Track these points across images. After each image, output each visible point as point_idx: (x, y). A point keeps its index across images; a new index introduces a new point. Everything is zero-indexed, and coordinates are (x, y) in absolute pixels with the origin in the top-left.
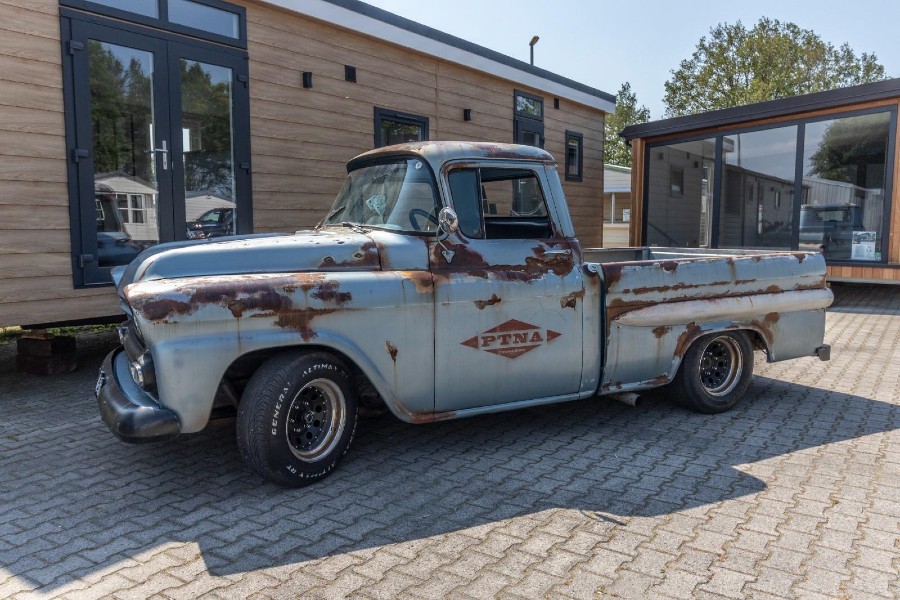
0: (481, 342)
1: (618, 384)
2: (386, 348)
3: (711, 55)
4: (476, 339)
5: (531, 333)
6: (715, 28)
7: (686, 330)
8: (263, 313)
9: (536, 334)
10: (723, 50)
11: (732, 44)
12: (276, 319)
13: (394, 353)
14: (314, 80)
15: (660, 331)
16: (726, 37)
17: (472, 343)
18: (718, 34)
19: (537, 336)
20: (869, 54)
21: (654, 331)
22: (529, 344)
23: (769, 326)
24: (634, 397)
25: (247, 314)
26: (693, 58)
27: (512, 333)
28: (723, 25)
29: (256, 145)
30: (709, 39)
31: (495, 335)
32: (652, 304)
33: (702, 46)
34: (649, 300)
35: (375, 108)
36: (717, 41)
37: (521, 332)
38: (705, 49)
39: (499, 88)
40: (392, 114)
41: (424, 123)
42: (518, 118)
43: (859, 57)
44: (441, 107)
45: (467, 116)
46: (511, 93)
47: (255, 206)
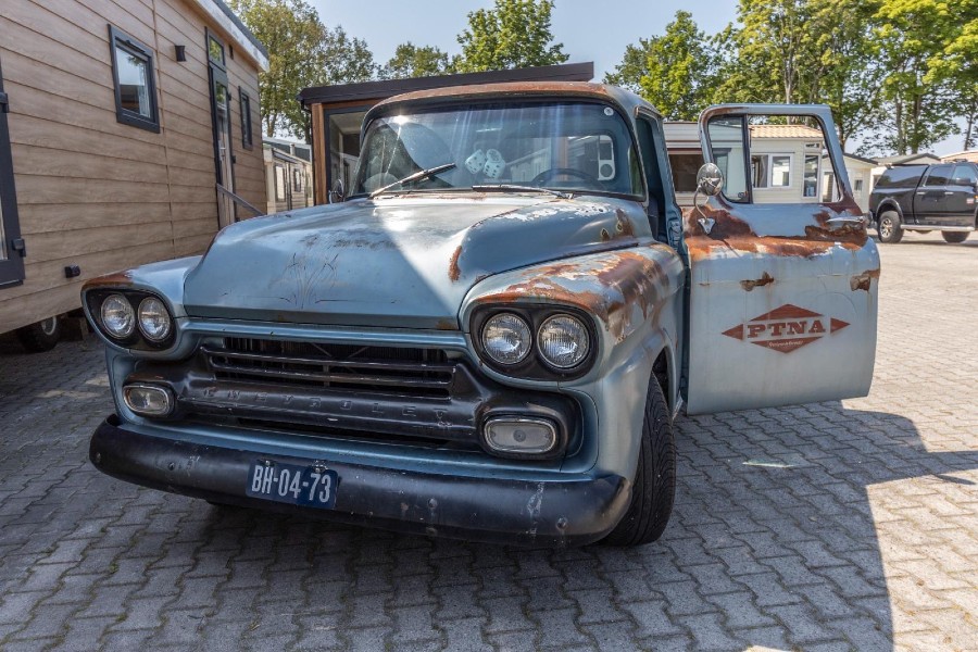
0: (747, 331)
4: (740, 328)
5: (810, 321)
8: (651, 309)
9: (818, 324)
17: (736, 332)
19: (818, 326)
22: (806, 335)
25: (648, 313)
27: (786, 321)
31: (765, 323)
35: (109, 27)
37: (798, 321)
39: (195, 22)
40: (124, 40)
41: (149, 57)
42: (213, 66)
43: (351, 41)
44: (160, 38)
45: (179, 54)
46: (203, 31)
47: (16, 168)
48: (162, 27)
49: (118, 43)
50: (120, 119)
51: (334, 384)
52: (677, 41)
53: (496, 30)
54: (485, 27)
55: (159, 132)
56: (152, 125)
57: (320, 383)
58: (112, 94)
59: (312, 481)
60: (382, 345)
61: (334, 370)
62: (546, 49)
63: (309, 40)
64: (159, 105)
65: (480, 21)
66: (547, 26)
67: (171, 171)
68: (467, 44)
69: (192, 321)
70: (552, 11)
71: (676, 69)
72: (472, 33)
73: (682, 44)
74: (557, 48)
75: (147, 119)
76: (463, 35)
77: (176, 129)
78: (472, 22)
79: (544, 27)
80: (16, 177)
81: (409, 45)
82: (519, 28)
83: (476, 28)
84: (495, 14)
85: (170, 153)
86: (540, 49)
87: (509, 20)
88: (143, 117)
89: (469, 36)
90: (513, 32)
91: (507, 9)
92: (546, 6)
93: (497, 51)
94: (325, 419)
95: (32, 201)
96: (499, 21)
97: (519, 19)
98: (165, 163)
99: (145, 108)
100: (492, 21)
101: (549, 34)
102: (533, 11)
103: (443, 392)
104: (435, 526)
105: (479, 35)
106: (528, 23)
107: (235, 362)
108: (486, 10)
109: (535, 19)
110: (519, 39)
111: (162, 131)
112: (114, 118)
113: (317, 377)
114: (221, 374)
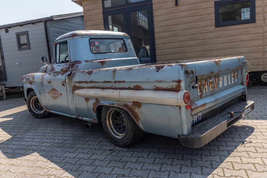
0: (49, 93)
1: (82, 117)
7: (95, 101)
15: (87, 99)
19: (58, 94)
21: (85, 99)
22: (57, 96)
23: (135, 109)
32: (84, 88)
34: (83, 86)
35: (215, 2)
37: (55, 92)
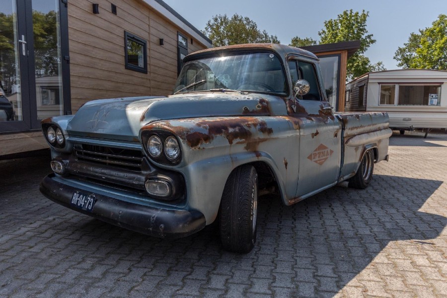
0: (313, 156)
1: (344, 176)
2: (284, 161)
3: (212, 28)
6: (215, 16)
7: (362, 148)
8: (241, 141)
10: (218, 27)
11: (222, 25)
12: (245, 145)
13: (286, 164)
14: (100, 10)
15: (357, 149)
16: (220, 22)
17: (310, 157)
18: (216, 20)
19: (327, 153)
20: (274, 36)
21: (355, 149)
22: (325, 157)
23: (379, 146)
24: (347, 183)
25: (235, 141)
26: (205, 30)
28: (219, 15)
29: (72, 46)
30: (212, 22)
31: (316, 152)
32: (354, 135)
33: (209, 24)
35: (125, 31)
36: (216, 23)
37: (323, 151)
38: (211, 26)
39: (172, 29)
40: (132, 37)
41: (145, 44)
42: (179, 47)
43: (270, 37)
44: (151, 36)
45: (161, 42)
46: (176, 33)
47: (72, 84)
48: (153, 31)
49: (129, 38)
50: (127, 68)
51: (110, 164)
52: (438, 29)
53: (338, 29)
54: (332, 27)
55: (147, 73)
56: (144, 71)
57: (105, 163)
58: (124, 58)
59: (88, 200)
60: (131, 149)
61: (110, 158)
62: (363, 37)
63: (252, 37)
64: (148, 62)
65: (330, 25)
66: (364, 26)
67: (152, 89)
68: (323, 36)
69: (70, 137)
70: (367, 18)
71: (436, 44)
72: (326, 31)
73: (440, 31)
74: (369, 37)
75: (142, 68)
76: (321, 32)
77: (157, 72)
78: (326, 25)
79: (363, 26)
80: (71, 88)
81: (297, 38)
82: (349, 27)
83: (328, 28)
84: (338, 21)
85: (152, 82)
86: (360, 36)
87: (345, 23)
88: (140, 67)
89: (324, 32)
90: (346, 29)
91: (344, 18)
92: (364, 17)
93: (337, 38)
94: (101, 177)
95: (79, 98)
96: (340, 24)
97: (350, 23)
98: (149, 86)
99: (141, 64)
100: (336, 24)
101: (365, 29)
102: (357, 19)
103: (139, 169)
104: (121, 223)
105: (329, 31)
106: (354, 25)
107: (86, 154)
108: (333, 19)
109: (358, 22)
110: (349, 32)
111: (148, 73)
112: (124, 67)
113: (104, 161)
114: (79, 159)
